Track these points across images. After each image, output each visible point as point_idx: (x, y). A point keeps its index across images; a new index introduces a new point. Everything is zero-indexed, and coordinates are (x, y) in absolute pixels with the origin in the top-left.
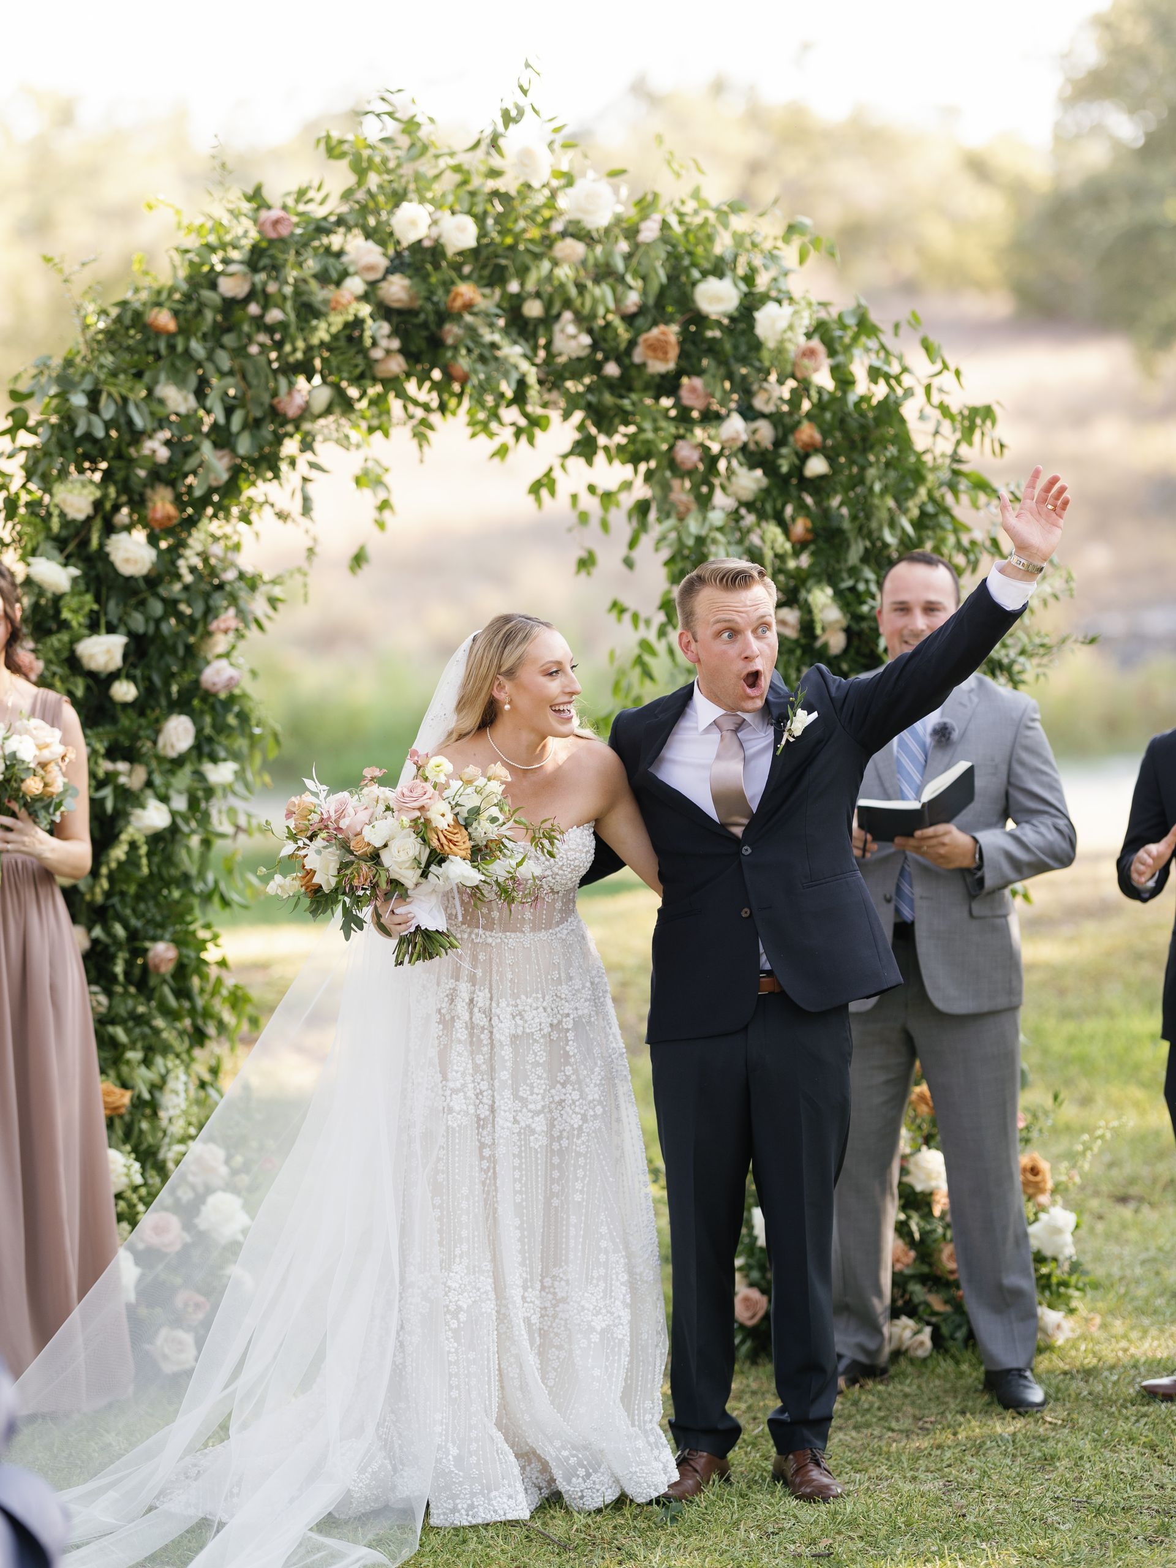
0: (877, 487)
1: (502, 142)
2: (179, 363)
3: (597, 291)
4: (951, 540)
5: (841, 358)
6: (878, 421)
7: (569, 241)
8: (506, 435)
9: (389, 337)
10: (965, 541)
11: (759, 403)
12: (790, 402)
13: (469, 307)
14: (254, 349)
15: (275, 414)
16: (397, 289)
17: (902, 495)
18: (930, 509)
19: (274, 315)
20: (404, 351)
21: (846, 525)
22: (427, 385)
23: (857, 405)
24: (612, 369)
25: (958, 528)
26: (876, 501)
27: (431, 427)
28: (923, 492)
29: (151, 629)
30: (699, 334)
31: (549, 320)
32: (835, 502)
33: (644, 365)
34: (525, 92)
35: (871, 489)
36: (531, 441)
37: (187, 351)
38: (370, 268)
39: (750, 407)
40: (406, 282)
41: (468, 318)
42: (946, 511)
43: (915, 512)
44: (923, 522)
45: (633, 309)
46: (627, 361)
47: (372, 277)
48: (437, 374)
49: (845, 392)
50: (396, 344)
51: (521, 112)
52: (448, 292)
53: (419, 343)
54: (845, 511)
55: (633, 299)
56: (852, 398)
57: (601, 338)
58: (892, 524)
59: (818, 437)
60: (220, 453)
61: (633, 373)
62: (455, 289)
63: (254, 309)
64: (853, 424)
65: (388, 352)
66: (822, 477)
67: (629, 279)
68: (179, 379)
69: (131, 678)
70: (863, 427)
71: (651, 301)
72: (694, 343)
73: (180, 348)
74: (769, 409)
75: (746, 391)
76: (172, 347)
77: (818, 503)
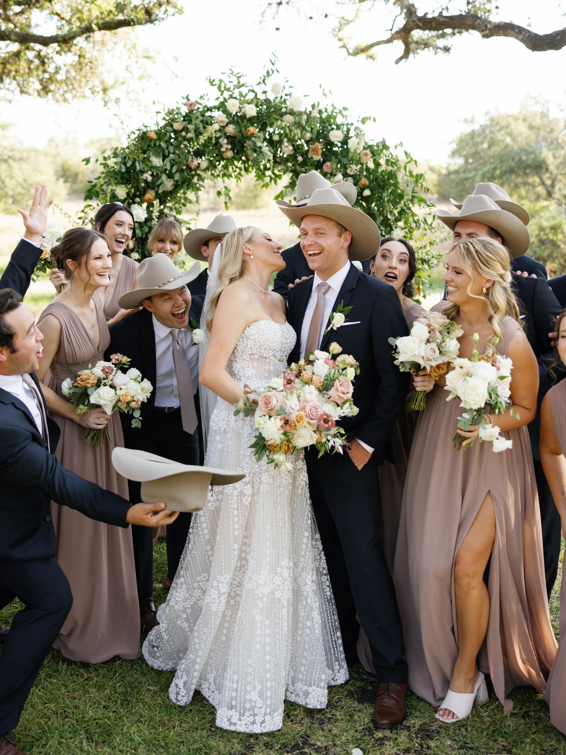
0: (386, 199)
1: (266, 81)
2: (157, 149)
3: (296, 131)
4: (411, 219)
5: (376, 157)
6: (389, 179)
7: (288, 116)
8: (267, 179)
9: (227, 144)
10: (416, 218)
11: (349, 171)
12: (359, 171)
13: (253, 135)
14: (182, 146)
15: (189, 168)
16: (231, 129)
17: (395, 204)
18: (405, 208)
19: (190, 135)
20: (232, 149)
21: (376, 212)
22: (241, 162)
23: (381, 173)
24: (300, 159)
25: (413, 215)
26: (386, 204)
27: (242, 176)
28: (402, 202)
29: (144, 236)
30: (331, 148)
31: (280, 142)
32: (373, 205)
33: (312, 158)
34: (273, 64)
35: (384, 200)
36: (276, 182)
37: (160, 145)
38: (222, 122)
39: (346, 173)
40: (234, 127)
41: (253, 139)
42: (409, 209)
43: (399, 209)
44: (402, 212)
45: (308, 139)
46: (305, 156)
47: (222, 125)
48: (244, 158)
49: (377, 168)
50: (229, 147)
51: (273, 71)
52: (246, 130)
53: (238, 147)
54: (376, 208)
55: (308, 136)
56: (380, 170)
57: (297, 149)
58: (391, 212)
59: (367, 183)
60: (169, 180)
61: (308, 160)
62: (248, 129)
63: (183, 134)
64: (379, 180)
65: (227, 149)
66: (368, 196)
67: (307, 127)
68: (157, 156)
69: (137, 252)
70: (384, 181)
71: (314, 137)
72: (329, 152)
73: (157, 144)
74: (352, 173)
75: (345, 167)
76: (155, 145)
77: (367, 205)
